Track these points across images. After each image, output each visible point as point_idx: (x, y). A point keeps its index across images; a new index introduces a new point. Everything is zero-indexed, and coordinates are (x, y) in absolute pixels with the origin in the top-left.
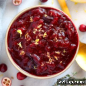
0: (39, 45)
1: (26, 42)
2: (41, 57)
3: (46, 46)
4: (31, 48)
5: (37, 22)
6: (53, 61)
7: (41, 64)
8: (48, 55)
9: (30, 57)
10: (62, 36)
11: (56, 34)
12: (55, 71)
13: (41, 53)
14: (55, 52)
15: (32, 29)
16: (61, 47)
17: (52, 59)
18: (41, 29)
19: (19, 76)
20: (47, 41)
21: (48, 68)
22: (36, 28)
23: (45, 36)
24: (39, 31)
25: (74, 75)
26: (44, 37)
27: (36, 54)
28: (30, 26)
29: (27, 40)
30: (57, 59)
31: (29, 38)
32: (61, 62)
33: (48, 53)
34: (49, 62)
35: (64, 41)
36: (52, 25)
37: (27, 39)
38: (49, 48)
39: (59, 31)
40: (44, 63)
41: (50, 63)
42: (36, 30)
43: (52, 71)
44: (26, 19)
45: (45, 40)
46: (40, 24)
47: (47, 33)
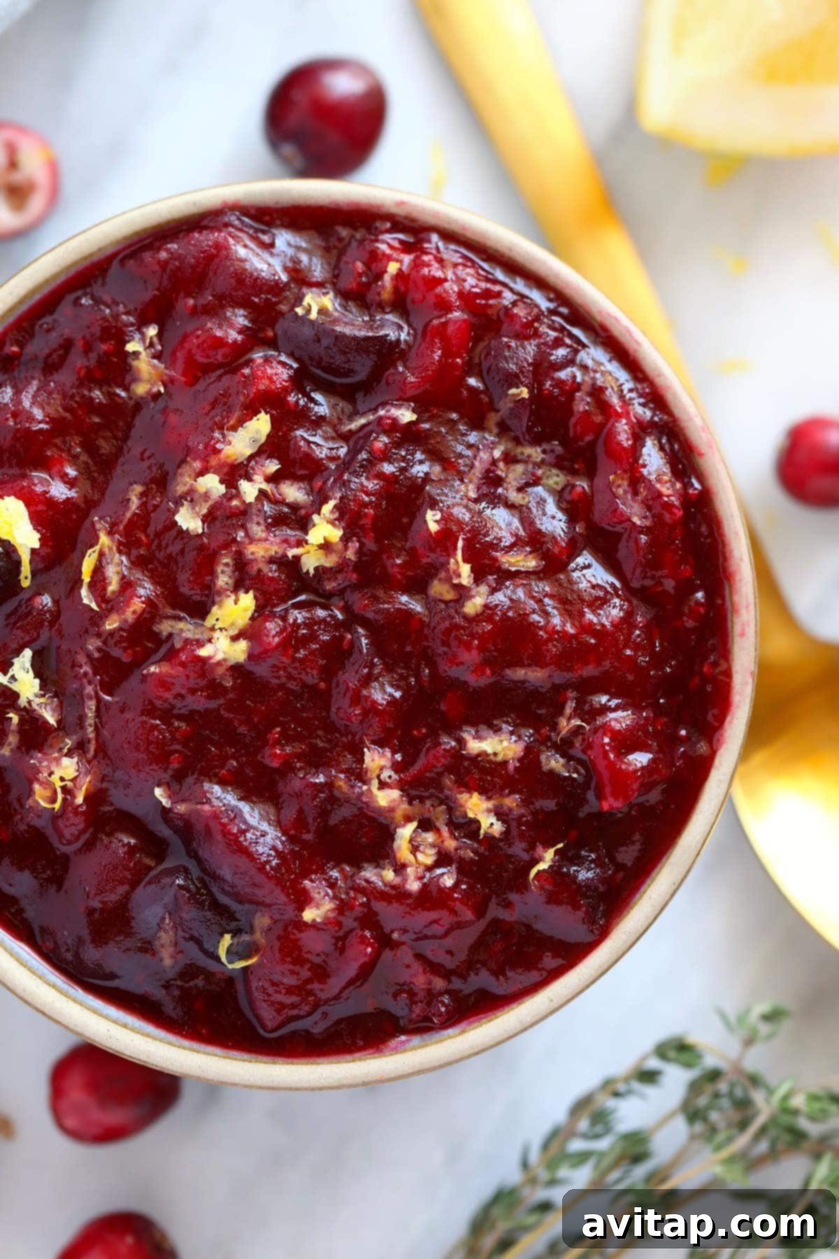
0: (262, 670)
1: (93, 645)
2: (290, 813)
3: (350, 678)
4: (167, 715)
5: (212, 387)
6: (443, 859)
7: (304, 899)
8: (383, 785)
9: (164, 831)
10: (534, 540)
11: (462, 514)
12: (483, 979)
13: (287, 768)
14: (461, 743)
15: (160, 482)
16: (533, 676)
17: (426, 825)
18: (273, 466)
19: (76, 1093)
20: (353, 618)
21: (385, 942)
22: (208, 459)
23: (326, 546)
24: (249, 490)
25: (749, 1042)
26: (311, 561)
27: (223, 783)
28: (135, 447)
29: (111, 624)
30: (490, 824)
31: (127, 585)
32: (548, 858)
33: (377, 760)
34: (400, 868)
35: (570, 603)
36: (406, 415)
37: (109, 605)
38: (383, 693)
39: (492, 480)
40: (332, 885)
41: (414, 886)
42: (212, 484)
43: (439, 983)
44: (78, 361)
45: (325, 600)
46: (251, 411)
47: (348, 517)
